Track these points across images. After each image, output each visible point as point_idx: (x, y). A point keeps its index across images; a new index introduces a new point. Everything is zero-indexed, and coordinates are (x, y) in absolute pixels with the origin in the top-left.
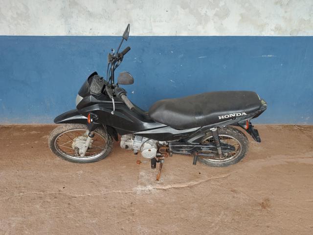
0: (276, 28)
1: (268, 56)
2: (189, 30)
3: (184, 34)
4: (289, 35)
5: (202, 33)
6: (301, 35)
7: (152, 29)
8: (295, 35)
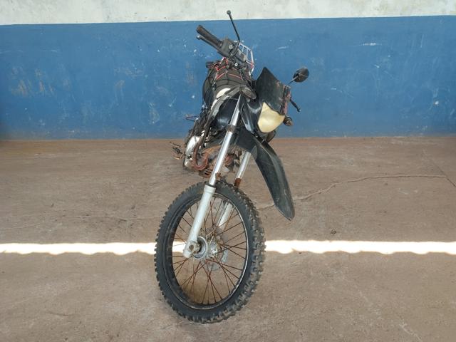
0: (381, 6)
1: (372, 44)
2: (265, 11)
3: (258, 16)
4: (399, 16)
5: (282, 16)
6: (416, 15)
7: (215, 12)
8: (407, 14)
